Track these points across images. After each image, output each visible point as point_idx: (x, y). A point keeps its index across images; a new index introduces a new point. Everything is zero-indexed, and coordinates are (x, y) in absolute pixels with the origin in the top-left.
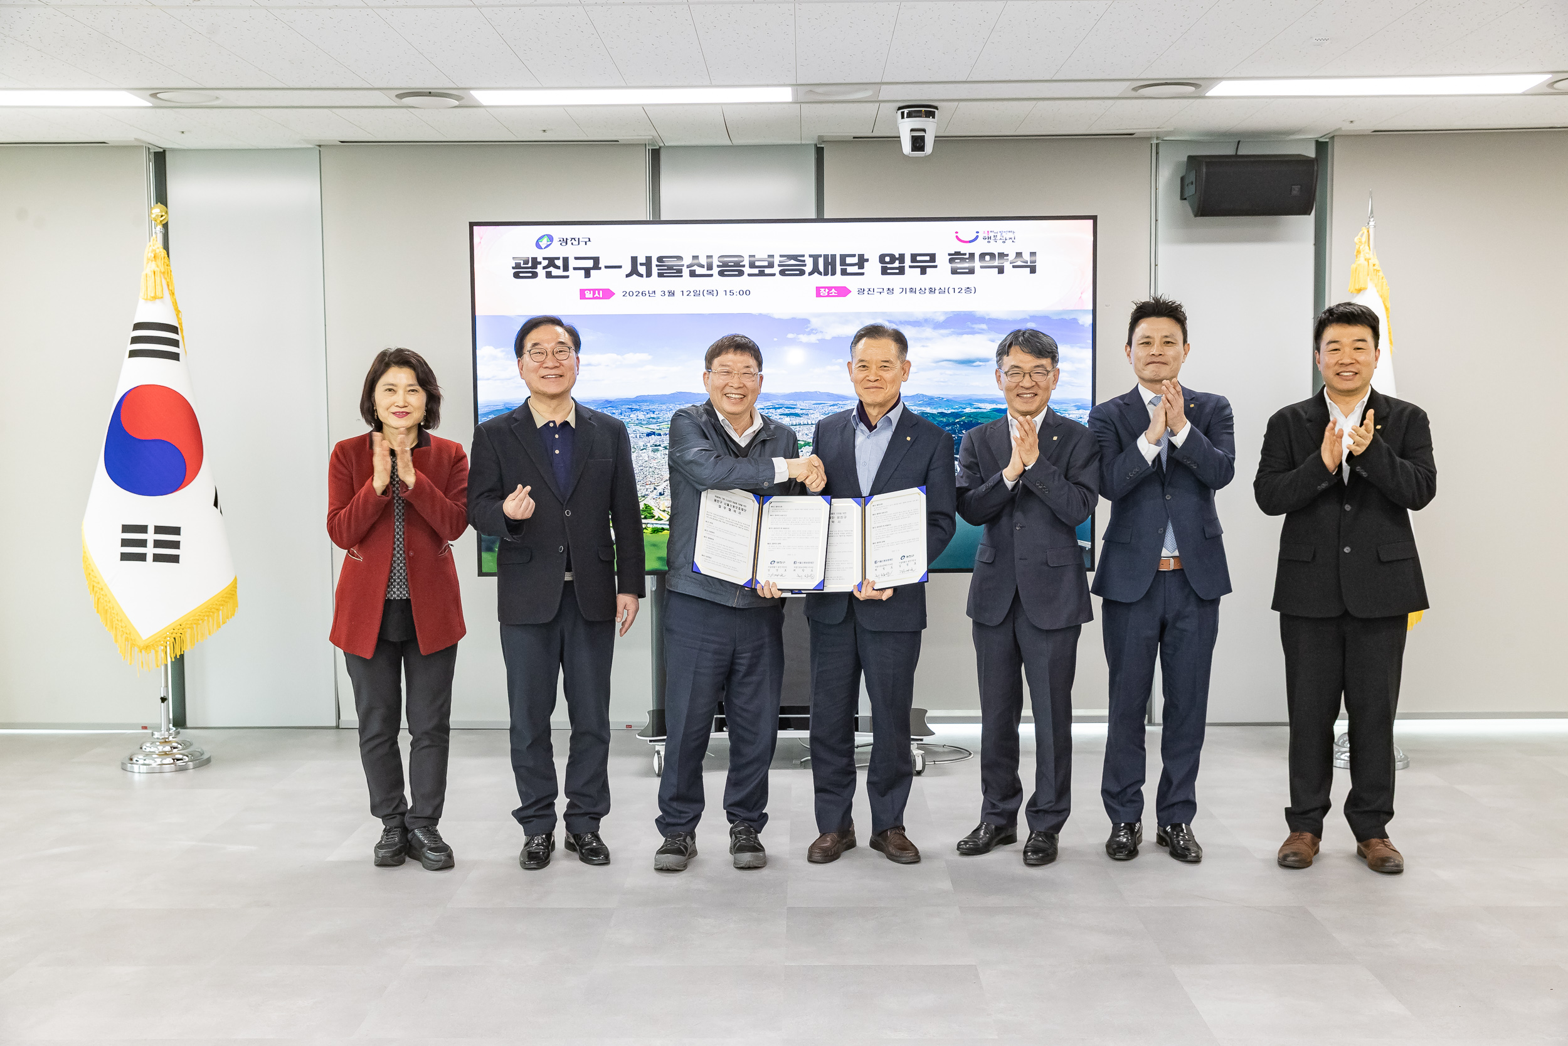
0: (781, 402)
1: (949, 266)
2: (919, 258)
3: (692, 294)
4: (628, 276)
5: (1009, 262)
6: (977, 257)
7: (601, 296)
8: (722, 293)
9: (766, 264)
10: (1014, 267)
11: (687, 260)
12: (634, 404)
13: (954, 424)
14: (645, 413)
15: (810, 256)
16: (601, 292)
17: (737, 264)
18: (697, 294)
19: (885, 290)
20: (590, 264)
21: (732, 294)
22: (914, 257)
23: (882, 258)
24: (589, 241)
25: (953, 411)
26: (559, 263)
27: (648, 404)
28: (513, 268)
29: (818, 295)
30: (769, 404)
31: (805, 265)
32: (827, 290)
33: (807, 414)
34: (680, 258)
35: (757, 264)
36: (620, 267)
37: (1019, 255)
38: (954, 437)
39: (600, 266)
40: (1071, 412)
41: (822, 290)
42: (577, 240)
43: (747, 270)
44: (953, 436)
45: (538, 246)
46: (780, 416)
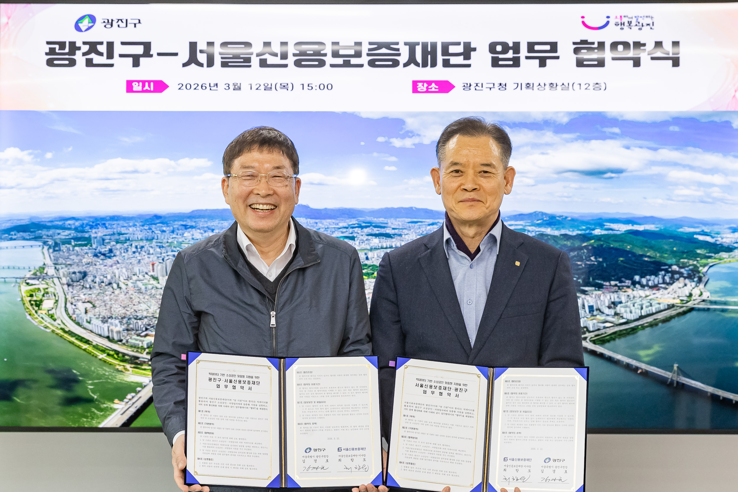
0: (368, 219)
1: (574, 57)
2: (537, 48)
3: (262, 87)
4: (185, 65)
5: (646, 53)
6: (607, 46)
7: (152, 89)
8: (298, 87)
9: (352, 52)
10: (653, 59)
11: (257, 48)
12: (189, 220)
13: (581, 248)
14: (202, 231)
15: (406, 44)
16: (152, 84)
17: (317, 53)
18: (267, 88)
19: (497, 85)
20: (139, 50)
21: (310, 88)
22: (531, 47)
23: (492, 48)
24: (139, 22)
25: (580, 232)
26: (102, 49)
27: (206, 220)
28: (47, 54)
29: (415, 90)
30: (354, 222)
31: (399, 55)
32: (426, 85)
33: (400, 235)
34: (248, 44)
35: (342, 52)
36: (176, 54)
37: (658, 44)
38: (581, 265)
39: (151, 53)
40: (724, 236)
41: (420, 85)
42: (124, 21)
43: (329, 60)
44: (579, 263)
45: (78, 28)
46: (367, 237)
